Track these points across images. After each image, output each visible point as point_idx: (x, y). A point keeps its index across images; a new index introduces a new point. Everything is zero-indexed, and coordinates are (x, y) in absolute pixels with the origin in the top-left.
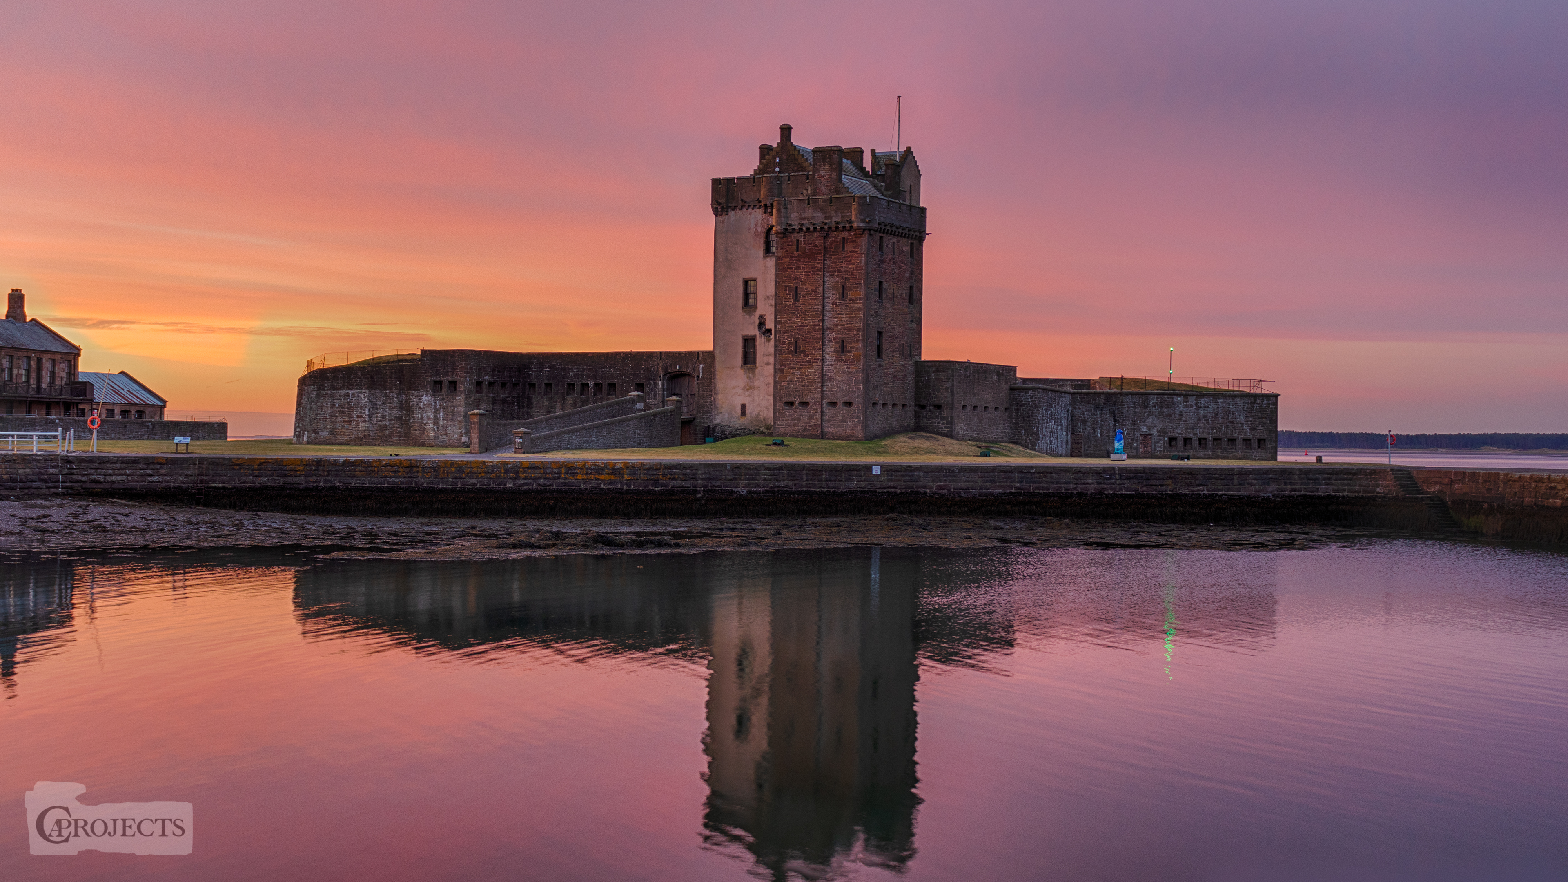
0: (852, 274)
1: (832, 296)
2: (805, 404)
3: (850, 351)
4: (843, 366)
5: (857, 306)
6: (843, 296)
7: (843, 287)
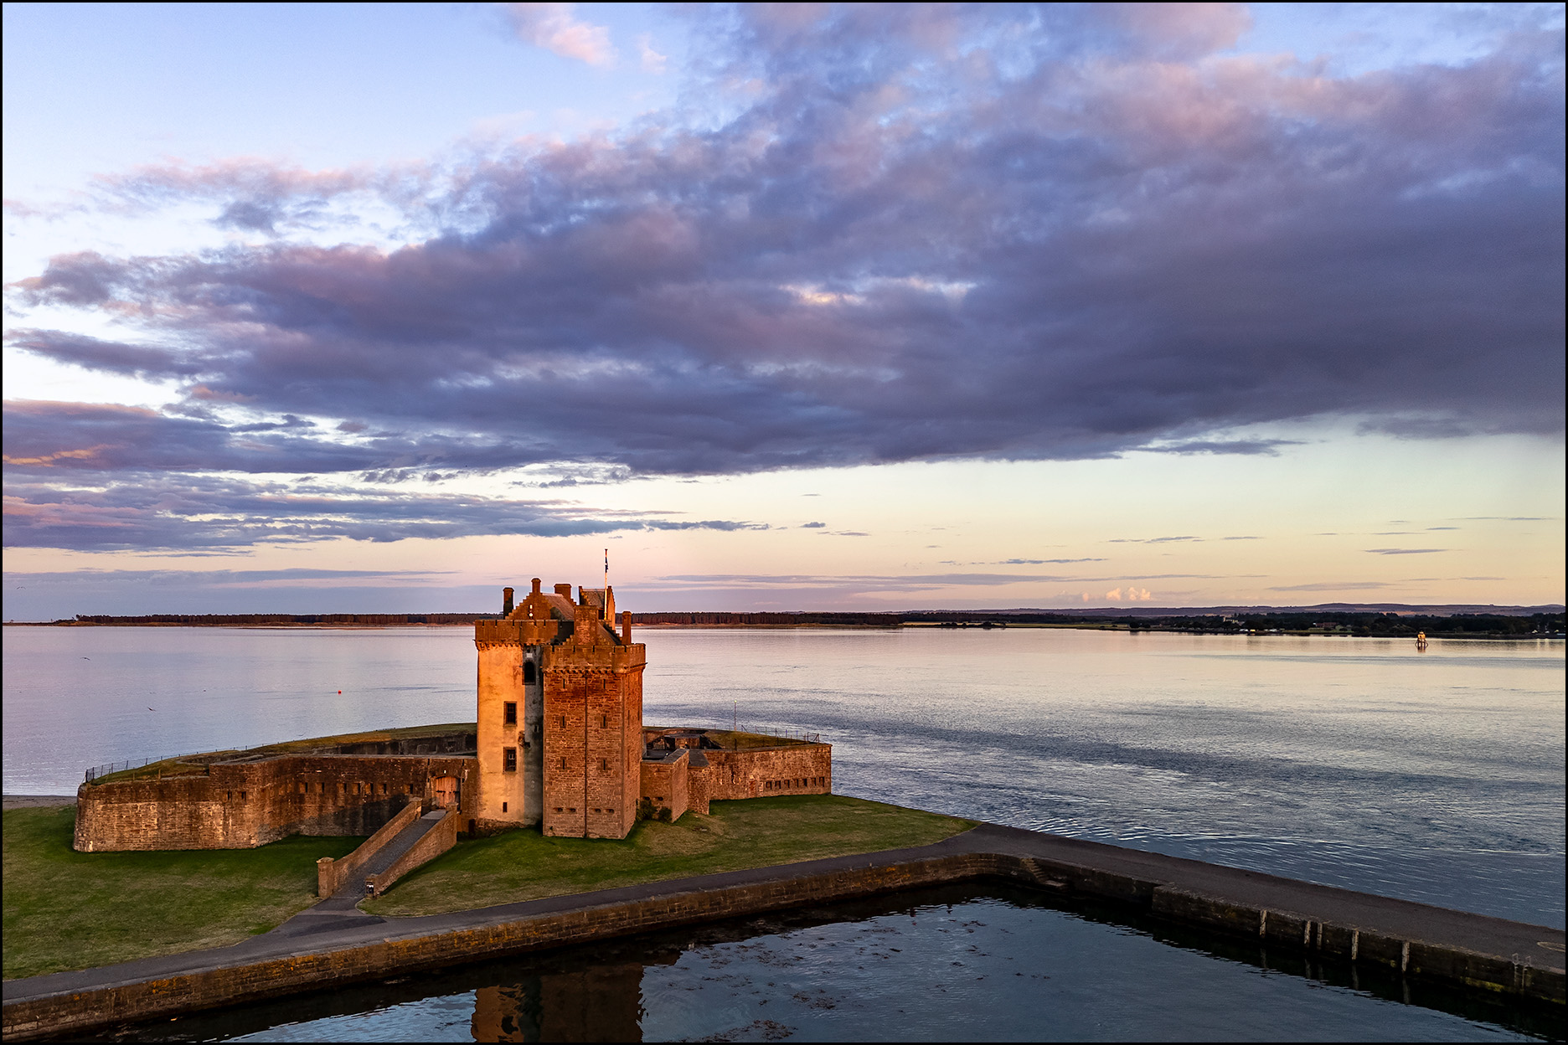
0: (612, 708)
1: (594, 725)
2: (573, 810)
3: (610, 769)
4: (604, 781)
5: (617, 733)
6: (604, 726)
7: (605, 718)
